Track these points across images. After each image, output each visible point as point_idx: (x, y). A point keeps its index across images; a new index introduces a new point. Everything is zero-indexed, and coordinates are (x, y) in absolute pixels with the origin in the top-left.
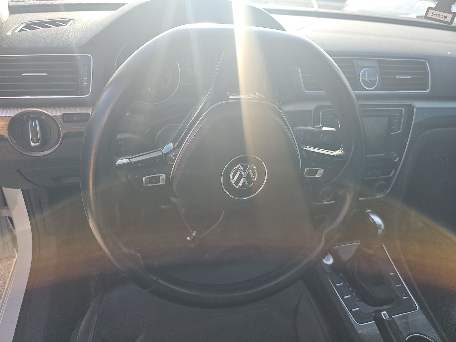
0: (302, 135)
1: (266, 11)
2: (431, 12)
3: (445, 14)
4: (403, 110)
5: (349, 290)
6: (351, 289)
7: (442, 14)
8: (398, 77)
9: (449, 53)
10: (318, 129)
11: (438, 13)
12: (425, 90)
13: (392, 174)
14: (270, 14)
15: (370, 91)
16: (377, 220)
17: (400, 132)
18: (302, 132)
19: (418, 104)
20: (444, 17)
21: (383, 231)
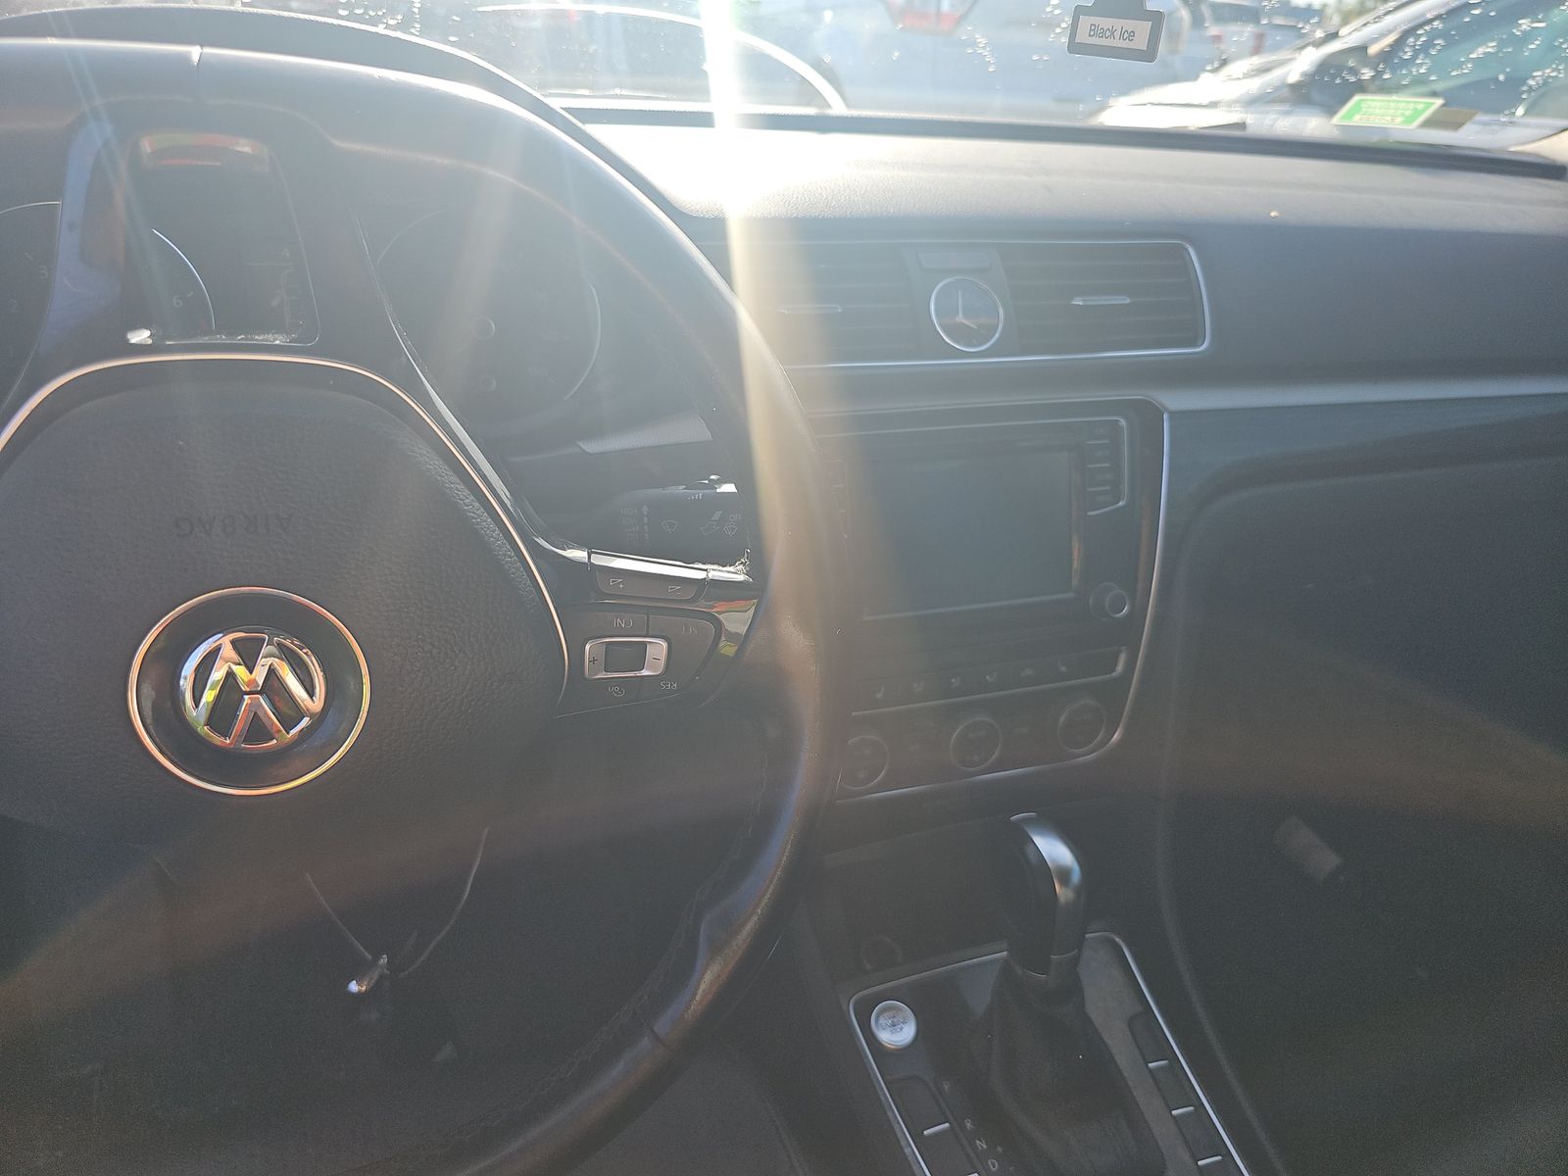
0: (646, 520)
1: (574, 117)
2: (1085, 21)
3: (1129, 25)
4: (1123, 422)
5: (975, 1148)
6: (981, 1144)
7: (1118, 24)
8: (1081, 303)
9: (1273, 214)
10: (700, 494)
11: (1105, 23)
12: (1193, 343)
13: (1120, 668)
14: (584, 123)
15: (975, 357)
16: (1054, 850)
17: (1124, 507)
18: (645, 509)
19: (1175, 400)
20: (1126, 35)
21: (1078, 891)
